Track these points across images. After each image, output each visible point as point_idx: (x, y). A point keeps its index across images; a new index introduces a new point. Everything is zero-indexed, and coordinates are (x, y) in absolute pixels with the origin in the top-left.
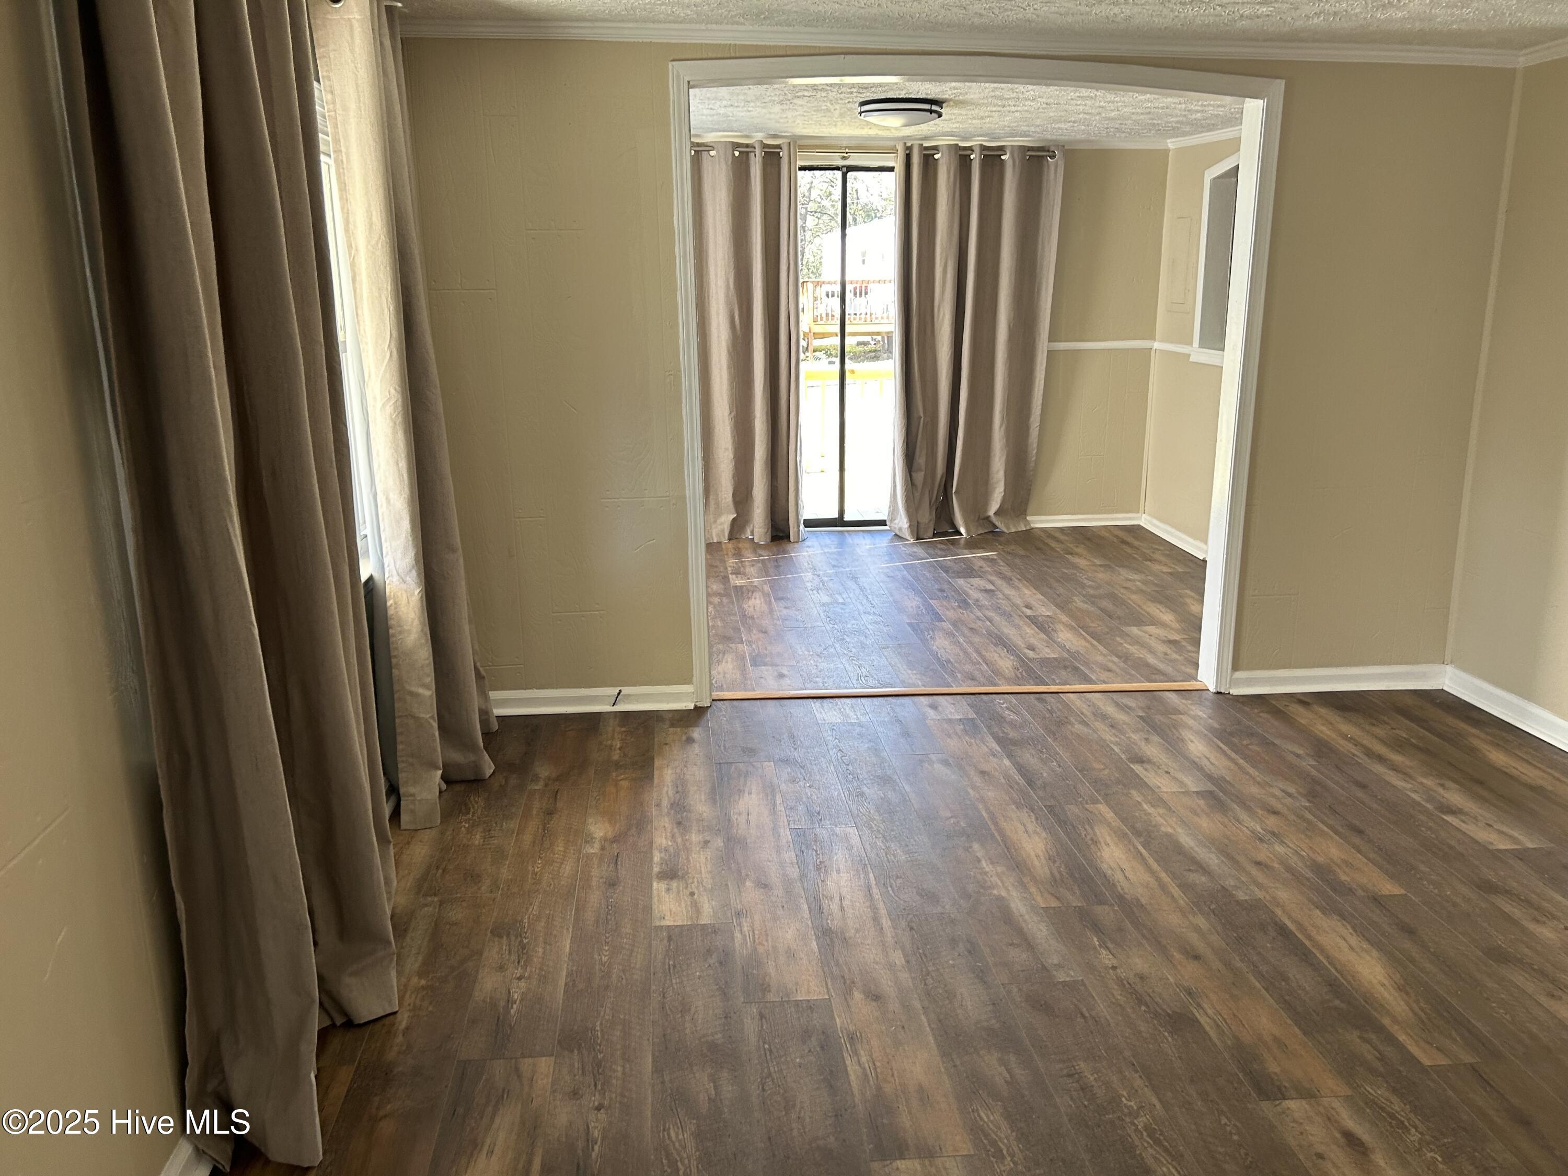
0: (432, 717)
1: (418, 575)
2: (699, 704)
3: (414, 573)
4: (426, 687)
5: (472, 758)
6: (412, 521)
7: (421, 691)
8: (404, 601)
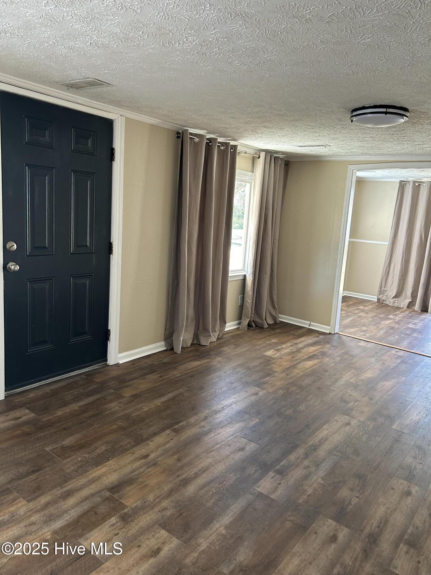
0: (250, 307)
1: (253, 276)
2: (331, 332)
3: (252, 275)
4: (250, 300)
5: (262, 322)
6: (253, 264)
7: (249, 301)
8: (249, 281)
